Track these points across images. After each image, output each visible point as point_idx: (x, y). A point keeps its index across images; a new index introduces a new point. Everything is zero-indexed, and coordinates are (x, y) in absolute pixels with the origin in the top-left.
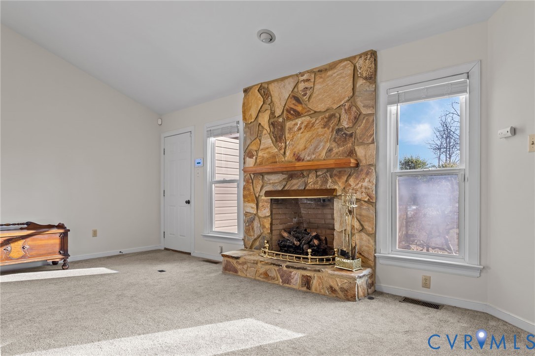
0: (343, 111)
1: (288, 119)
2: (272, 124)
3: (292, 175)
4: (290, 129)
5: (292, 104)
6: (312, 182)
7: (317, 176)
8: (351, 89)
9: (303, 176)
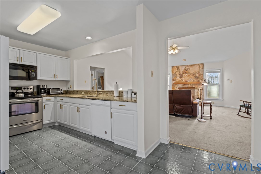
0: (197, 73)
1: (184, 74)
2: (179, 74)
3: (184, 85)
4: (184, 76)
5: (185, 71)
7: (191, 85)
8: (198, 70)
9: (187, 85)
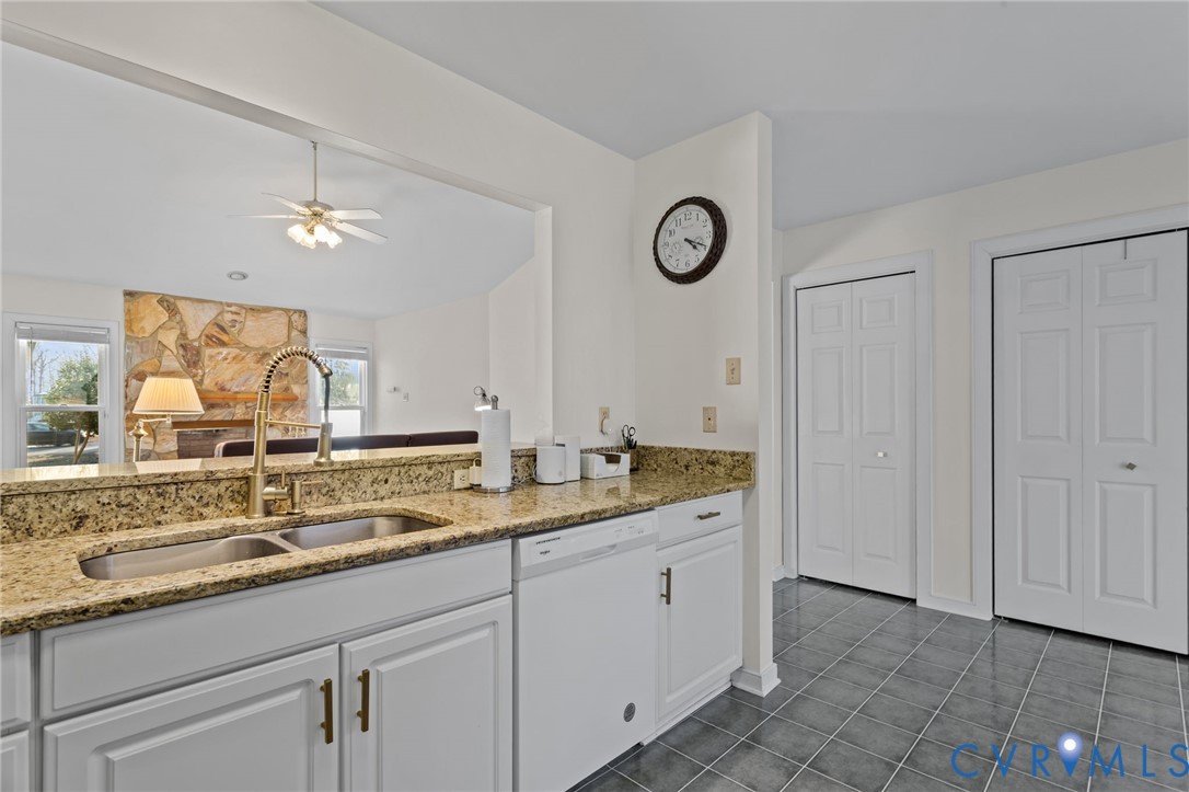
1: (207, 345)
2: (182, 345)
3: (212, 406)
4: (211, 357)
5: (215, 331)
6: (239, 413)
7: (247, 408)
8: (286, 335)
9: (229, 407)
